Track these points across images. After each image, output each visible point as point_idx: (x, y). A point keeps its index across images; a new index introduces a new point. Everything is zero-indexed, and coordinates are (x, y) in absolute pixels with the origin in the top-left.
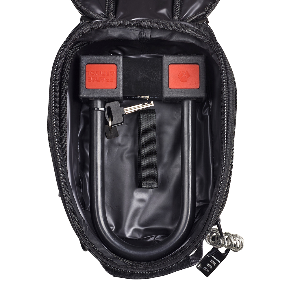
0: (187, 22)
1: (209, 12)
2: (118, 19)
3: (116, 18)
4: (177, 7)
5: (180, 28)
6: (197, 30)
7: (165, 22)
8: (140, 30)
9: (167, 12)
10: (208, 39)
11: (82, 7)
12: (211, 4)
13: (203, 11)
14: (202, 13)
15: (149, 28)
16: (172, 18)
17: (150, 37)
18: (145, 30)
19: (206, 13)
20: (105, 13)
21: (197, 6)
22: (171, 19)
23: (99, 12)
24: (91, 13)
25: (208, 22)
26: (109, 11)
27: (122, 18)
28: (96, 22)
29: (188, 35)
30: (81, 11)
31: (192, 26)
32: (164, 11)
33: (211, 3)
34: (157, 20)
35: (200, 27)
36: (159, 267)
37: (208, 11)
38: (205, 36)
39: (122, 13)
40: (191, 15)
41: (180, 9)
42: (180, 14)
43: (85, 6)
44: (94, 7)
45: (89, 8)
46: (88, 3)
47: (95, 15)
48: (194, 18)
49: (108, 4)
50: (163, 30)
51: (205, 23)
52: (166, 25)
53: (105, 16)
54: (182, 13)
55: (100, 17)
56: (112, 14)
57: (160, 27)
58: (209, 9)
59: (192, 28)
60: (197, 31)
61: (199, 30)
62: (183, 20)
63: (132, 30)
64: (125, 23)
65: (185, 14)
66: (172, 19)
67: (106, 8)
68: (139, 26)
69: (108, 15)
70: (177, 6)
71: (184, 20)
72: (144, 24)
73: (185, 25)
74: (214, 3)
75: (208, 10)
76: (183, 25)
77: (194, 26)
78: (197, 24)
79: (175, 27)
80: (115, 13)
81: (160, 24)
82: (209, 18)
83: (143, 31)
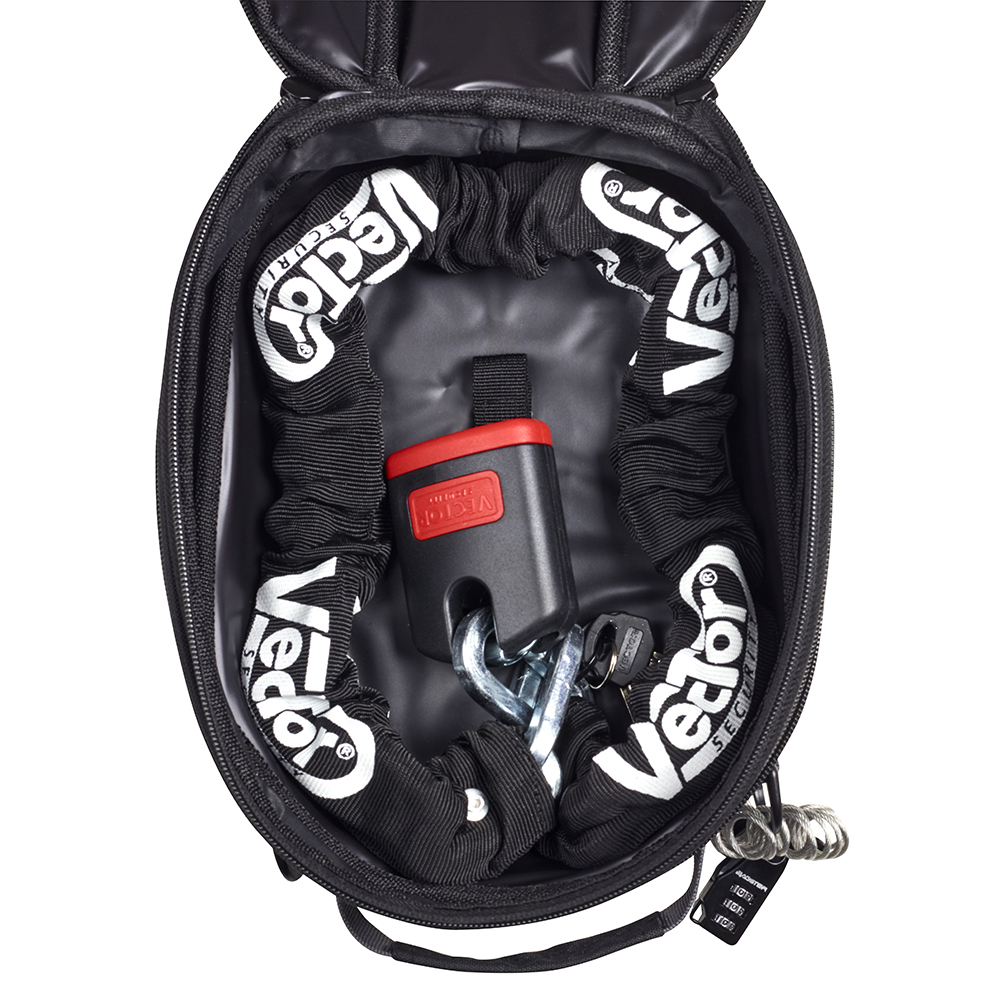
0: (643, 97)
1: (718, 61)
2: (409, 85)
3: (401, 82)
4: (610, 44)
5: (618, 120)
6: (679, 126)
7: (568, 97)
8: (485, 124)
9: (576, 59)
10: (716, 155)
11: (287, 47)
12: (728, 34)
13: (700, 57)
14: (696, 66)
15: (513, 118)
16: (595, 80)
17: (519, 145)
18: (499, 123)
19: (711, 62)
20: (364, 66)
21: (679, 39)
22: (591, 84)
23: (345, 61)
24: (316, 66)
25: (714, 94)
26: (379, 59)
27: (422, 83)
28: (335, 99)
29: (649, 143)
30: (284, 60)
31: (663, 113)
32: (565, 57)
33: (725, 29)
34: (540, 92)
35: (690, 114)
36: (553, 905)
37: (714, 57)
38: (707, 147)
39: (421, 66)
40: (657, 70)
41: (620, 50)
42: (621, 67)
43: (295, 42)
44: (326, 44)
45: (310, 51)
46: (305, 31)
47: (330, 75)
48: (667, 83)
49: (376, 33)
50: (563, 124)
51: (706, 98)
52: (571, 110)
53: (364, 78)
54: (626, 64)
55: (348, 81)
56: (387, 68)
57: (550, 116)
58: (719, 50)
59: (663, 118)
60: (678, 130)
61: (685, 127)
62: (630, 91)
63: (456, 123)
64: (430, 102)
65: (638, 66)
66: (594, 85)
67: (366, 47)
68: (479, 112)
69: (375, 71)
70: (610, 41)
71: (633, 88)
72: (496, 104)
73: (637, 110)
74: (738, 28)
75: (716, 52)
76: (630, 107)
77: (667, 110)
78: (677, 104)
79: (604, 114)
80: (400, 67)
81: (552, 106)
82: (718, 79)
83: (494, 126)
